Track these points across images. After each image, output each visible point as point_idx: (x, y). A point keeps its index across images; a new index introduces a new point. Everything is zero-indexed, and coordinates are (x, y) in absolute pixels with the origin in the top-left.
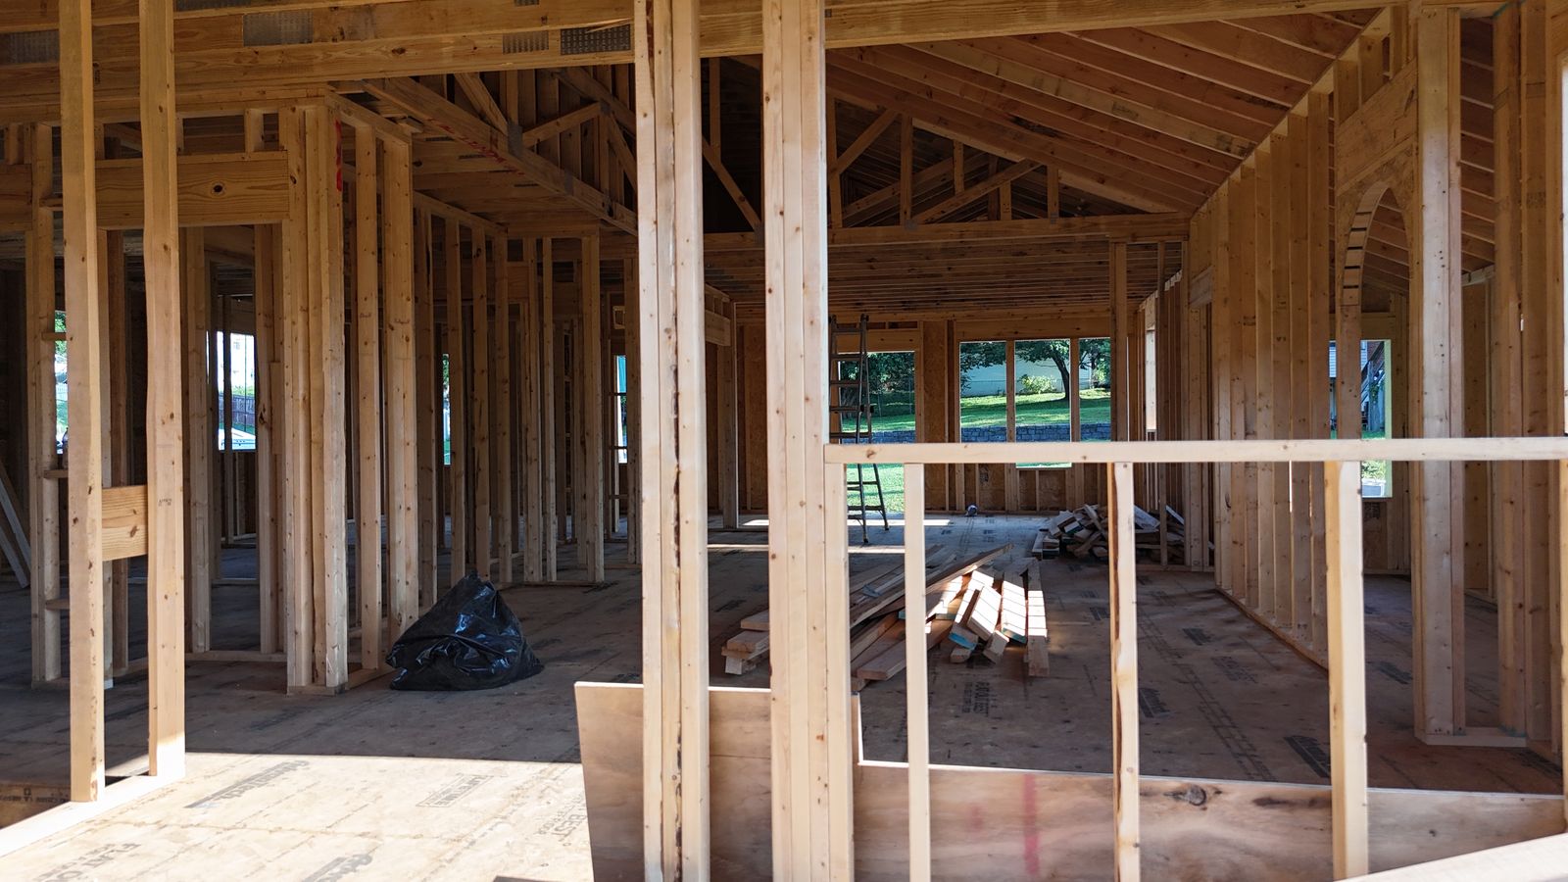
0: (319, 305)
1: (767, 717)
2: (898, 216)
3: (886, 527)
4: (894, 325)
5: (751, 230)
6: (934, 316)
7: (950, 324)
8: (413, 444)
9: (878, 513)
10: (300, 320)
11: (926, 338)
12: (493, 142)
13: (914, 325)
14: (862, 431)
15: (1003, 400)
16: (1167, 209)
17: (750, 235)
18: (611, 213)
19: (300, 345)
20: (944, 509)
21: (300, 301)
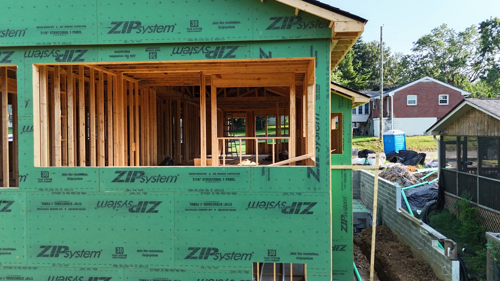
0: (146, 117)
1: (211, 161)
2: (237, 96)
3: (238, 156)
4: (241, 112)
5: (209, 97)
6: (249, 110)
7: (253, 112)
8: (156, 138)
9: (236, 154)
10: (143, 119)
11: (248, 115)
12: (168, 89)
13: (245, 112)
14: (232, 136)
15: (275, 127)
16: (285, 96)
17: (208, 98)
18: (183, 96)
19: (143, 123)
20: (252, 153)
21: (143, 117)
